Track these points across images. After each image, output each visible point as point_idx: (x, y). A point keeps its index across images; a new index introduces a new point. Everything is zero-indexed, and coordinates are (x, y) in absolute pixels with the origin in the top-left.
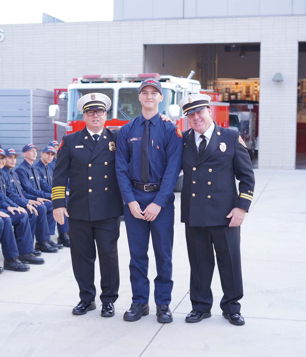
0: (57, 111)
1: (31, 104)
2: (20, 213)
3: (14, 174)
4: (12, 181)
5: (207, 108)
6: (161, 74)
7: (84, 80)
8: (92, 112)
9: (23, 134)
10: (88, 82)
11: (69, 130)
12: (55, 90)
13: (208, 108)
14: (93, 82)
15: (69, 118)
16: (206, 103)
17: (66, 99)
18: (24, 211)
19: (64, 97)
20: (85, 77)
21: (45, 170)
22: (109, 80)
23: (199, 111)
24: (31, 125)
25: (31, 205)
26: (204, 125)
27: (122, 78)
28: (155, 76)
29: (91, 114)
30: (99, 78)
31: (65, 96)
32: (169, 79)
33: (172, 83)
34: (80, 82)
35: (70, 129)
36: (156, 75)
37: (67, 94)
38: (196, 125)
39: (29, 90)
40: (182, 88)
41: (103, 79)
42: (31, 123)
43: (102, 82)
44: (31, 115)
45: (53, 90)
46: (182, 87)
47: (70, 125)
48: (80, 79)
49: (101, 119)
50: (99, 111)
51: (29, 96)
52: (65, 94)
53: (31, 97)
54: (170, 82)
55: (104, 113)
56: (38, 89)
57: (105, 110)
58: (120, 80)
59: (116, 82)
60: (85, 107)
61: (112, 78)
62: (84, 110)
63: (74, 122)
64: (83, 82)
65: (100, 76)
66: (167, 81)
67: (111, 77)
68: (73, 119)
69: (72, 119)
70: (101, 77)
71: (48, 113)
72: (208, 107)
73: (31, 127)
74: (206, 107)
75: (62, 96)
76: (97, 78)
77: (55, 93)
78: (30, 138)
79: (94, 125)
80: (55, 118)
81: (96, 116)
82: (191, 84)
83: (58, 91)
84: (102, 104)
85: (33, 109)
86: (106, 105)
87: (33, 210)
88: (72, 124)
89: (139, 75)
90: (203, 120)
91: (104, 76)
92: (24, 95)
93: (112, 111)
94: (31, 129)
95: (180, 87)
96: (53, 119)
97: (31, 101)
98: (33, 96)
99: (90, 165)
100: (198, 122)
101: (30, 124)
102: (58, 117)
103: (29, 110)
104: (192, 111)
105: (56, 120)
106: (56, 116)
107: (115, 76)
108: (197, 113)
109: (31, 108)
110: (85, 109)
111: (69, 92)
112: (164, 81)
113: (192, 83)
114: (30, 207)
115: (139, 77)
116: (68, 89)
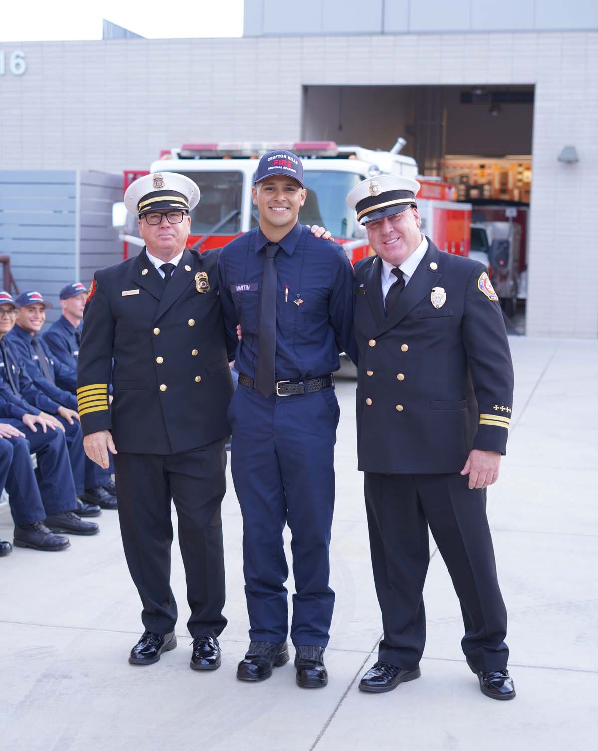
1: (78, 200)
2: (45, 429)
3: (39, 345)
5: (411, 209)
6: (340, 143)
7: (185, 154)
8: (156, 216)
9: (60, 261)
10: (192, 158)
12: (126, 173)
13: (414, 209)
14: (201, 158)
16: (409, 198)
20: (185, 148)
22: (236, 155)
23: (393, 214)
24: (77, 243)
26: (405, 248)
27: (261, 149)
28: (327, 148)
29: (155, 220)
30: (214, 149)
32: (354, 154)
33: (362, 161)
34: (176, 157)
36: (329, 145)
38: (387, 246)
39: (73, 173)
40: (382, 173)
41: (222, 151)
42: (77, 237)
43: (221, 158)
44: (77, 224)
45: (121, 174)
46: (381, 169)
48: (176, 150)
49: (177, 231)
50: (172, 213)
51: (74, 184)
53: (78, 186)
54: (357, 159)
55: (184, 216)
56: (90, 171)
57: (187, 211)
58: (256, 155)
59: (248, 158)
60: (140, 205)
61: (240, 151)
62: (139, 212)
64: (181, 157)
65: (216, 145)
66: (352, 157)
67: (239, 148)
70: (220, 148)
71: (110, 219)
72: (414, 206)
73: (77, 247)
74: (409, 206)
76: (210, 150)
77: (126, 179)
78: (73, 268)
79: (161, 243)
80: (125, 229)
81: (166, 223)
82: (399, 166)
83: (131, 176)
84: (179, 198)
85: (81, 211)
86: (190, 199)
89: (295, 145)
90: (401, 235)
91: (223, 145)
92: (63, 182)
93: (239, 217)
94: (77, 251)
95: (377, 169)
96: (121, 232)
97: (78, 195)
98: (82, 184)
99: (157, 331)
100: (391, 241)
101: (74, 240)
102: (130, 228)
103: (74, 212)
104: (378, 216)
105: (126, 234)
106: (126, 225)
107: (247, 146)
108: (388, 219)
109: (77, 209)
110: (141, 209)
112: (345, 156)
113: (401, 164)
114: (68, 413)
115: (295, 149)
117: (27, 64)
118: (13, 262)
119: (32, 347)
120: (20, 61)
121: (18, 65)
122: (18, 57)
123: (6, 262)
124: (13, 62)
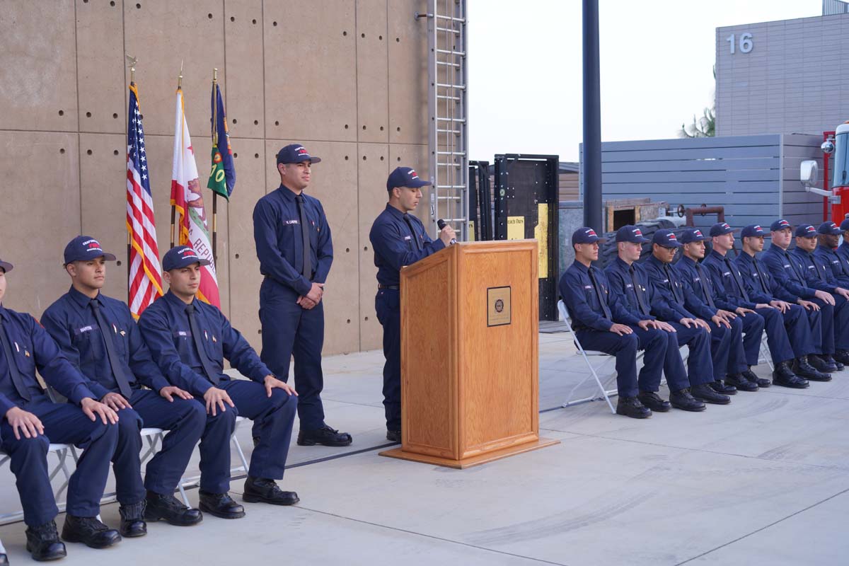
0: (813, 168)
1: (782, 158)
2: (697, 327)
3: (701, 269)
4: (697, 279)
9: (766, 210)
11: (834, 202)
15: (836, 181)
17: (832, 149)
18: (703, 323)
19: (828, 146)
21: (752, 265)
24: (781, 195)
25: (720, 317)
31: (830, 146)
35: (836, 200)
37: (833, 142)
39: (779, 135)
42: (781, 190)
44: (781, 179)
47: (837, 194)
51: (778, 145)
52: (830, 141)
53: (782, 146)
56: (794, 134)
63: (845, 188)
68: (843, 183)
69: (841, 184)
71: (799, 174)
73: (781, 198)
75: (825, 145)
80: (810, 182)
85: (783, 168)
87: (720, 322)
88: (842, 192)
92: (769, 144)
94: (781, 202)
96: (806, 184)
97: (782, 155)
98: (785, 145)
101: (778, 192)
102: (815, 181)
103: (778, 169)
105: (811, 186)
106: (811, 179)
109: (781, 166)
111: (836, 137)
114: (717, 319)
116: (837, 132)
117: (753, 43)
118: (725, 212)
119: (695, 270)
120: (746, 41)
121: (746, 44)
122: (746, 38)
123: (720, 212)
124: (742, 42)
